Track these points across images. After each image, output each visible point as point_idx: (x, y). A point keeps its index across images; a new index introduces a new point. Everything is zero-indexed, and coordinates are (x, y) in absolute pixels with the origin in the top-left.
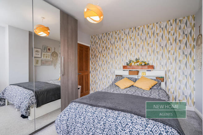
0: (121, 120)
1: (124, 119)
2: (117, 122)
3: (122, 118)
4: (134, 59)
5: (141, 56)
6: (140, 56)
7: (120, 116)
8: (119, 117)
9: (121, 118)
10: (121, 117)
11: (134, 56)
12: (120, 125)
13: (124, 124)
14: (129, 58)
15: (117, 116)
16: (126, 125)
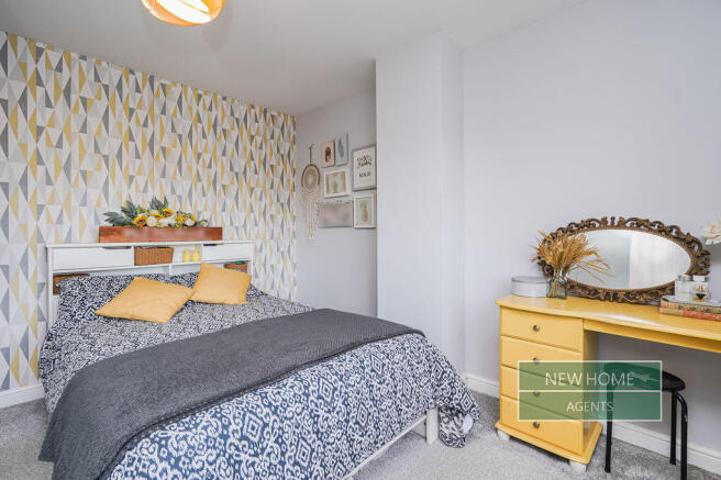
0: (242, 429)
1: (250, 419)
2: (231, 444)
3: (243, 420)
4: (142, 201)
5: (173, 191)
6: (168, 192)
7: (231, 417)
8: (230, 423)
9: (237, 425)
10: (237, 420)
11: (145, 190)
12: (244, 446)
13: (254, 433)
14: (119, 194)
15: (220, 429)
16: (263, 430)
